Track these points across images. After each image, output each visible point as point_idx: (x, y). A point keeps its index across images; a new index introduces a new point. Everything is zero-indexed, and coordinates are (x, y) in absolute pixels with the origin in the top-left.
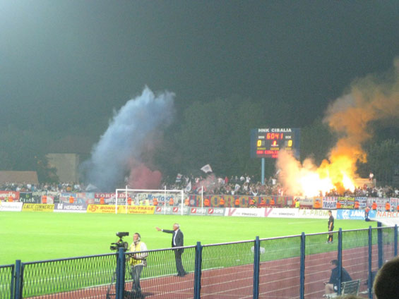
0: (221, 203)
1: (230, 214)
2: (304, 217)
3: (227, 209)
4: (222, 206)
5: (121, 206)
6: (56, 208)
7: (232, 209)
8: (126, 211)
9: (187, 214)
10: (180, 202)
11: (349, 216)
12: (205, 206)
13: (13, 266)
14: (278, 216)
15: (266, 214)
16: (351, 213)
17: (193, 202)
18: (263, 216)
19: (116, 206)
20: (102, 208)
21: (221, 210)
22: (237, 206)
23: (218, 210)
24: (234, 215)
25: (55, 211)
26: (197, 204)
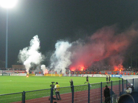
0: (80, 73)
1: (83, 76)
2: (103, 77)
3: (82, 75)
4: (80, 74)
5: (53, 74)
6: (36, 75)
7: (83, 75)
8: (54, 76)
9: (71, 76)
10: (69, 73)
11: (115, 76)
12: (76, 74)
13: (22, 93)
14: (95, 76)
15: (92, 76)
16: (115, 75)
17: (72, 73)
18: (91, 76)
19: (52, 74)
20: (48, 75)
21: (80, 75)
22: (85, 74)
23: (79, 75)
24: (84, 76)
25: (35, 76)
26: (74, 74)
